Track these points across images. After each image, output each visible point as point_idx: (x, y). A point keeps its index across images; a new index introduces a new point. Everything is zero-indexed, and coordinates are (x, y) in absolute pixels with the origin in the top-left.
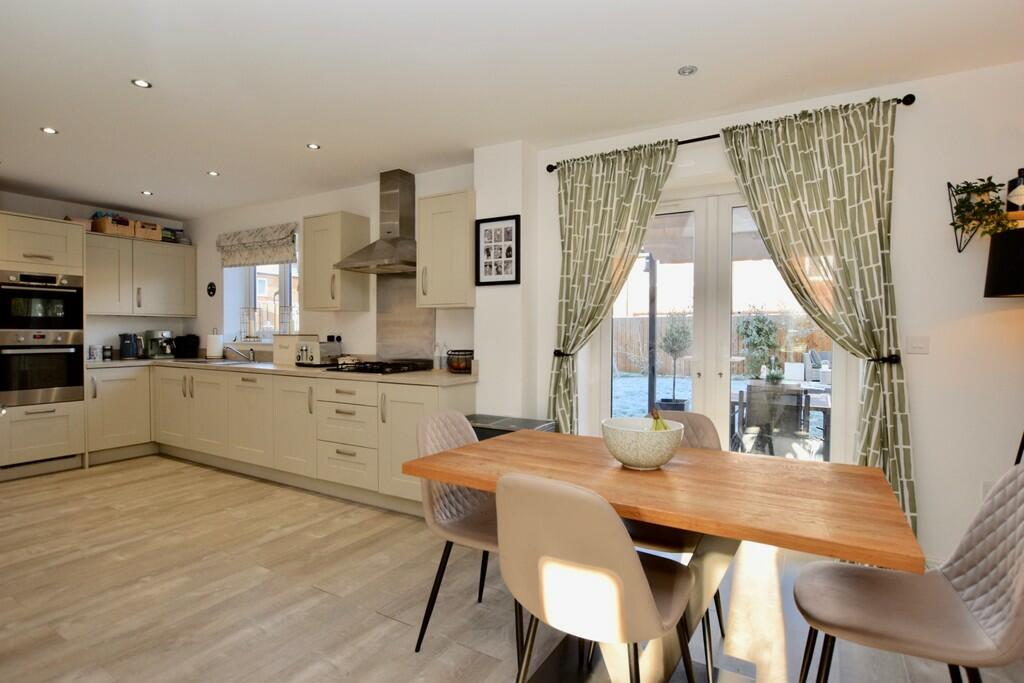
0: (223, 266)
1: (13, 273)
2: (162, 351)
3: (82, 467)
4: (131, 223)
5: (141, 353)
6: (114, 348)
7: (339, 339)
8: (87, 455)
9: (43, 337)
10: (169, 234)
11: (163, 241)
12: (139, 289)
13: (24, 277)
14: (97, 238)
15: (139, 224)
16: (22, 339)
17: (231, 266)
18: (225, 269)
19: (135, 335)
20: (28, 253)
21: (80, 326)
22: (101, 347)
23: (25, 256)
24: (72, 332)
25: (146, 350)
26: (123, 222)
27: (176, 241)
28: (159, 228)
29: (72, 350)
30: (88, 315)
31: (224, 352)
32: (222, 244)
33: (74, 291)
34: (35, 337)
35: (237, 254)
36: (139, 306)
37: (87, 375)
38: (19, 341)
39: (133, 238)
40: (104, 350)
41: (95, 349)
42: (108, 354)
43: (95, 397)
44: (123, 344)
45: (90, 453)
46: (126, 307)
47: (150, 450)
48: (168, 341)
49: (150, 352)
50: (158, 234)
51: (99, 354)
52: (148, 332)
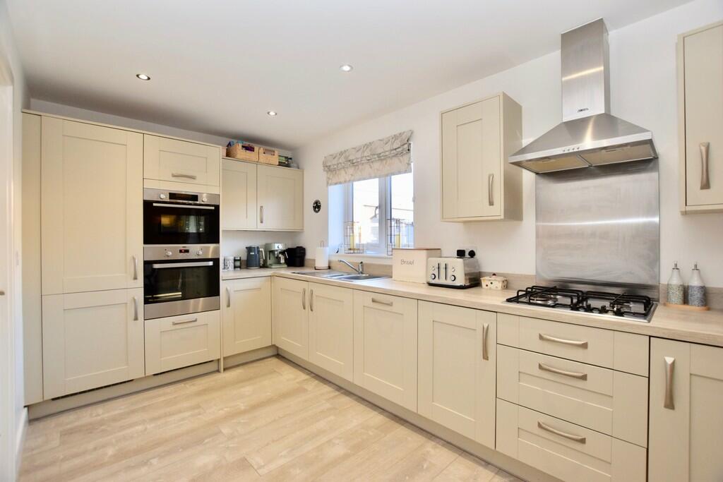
0: (328, 184)
1: (163, 191)
2: (278, 262)
3: (218, 371)
4: (256, 149)
5: (262, 262)
6: (242, 259)
7: (472, 254)
8: (222, 359)
9: (187, 251)
10: (283, 160)
11: (279, 165)
12: (262, 207)
13: (172, 196)
14: (230, 161)
15: (262, 150)
16: (170, 253)
17: (336, 184)
18: (330, 187)
19: (258, 248)
20: (175, 173)
21: (217, 242)
22: (232, 258)
23: (174, 176)
24: (212, 246)
25: (265, 261)
26: (250, 149)
27: (288, 166)
28: (276, 153)
29: (211, 263)
30: (223, 231)
31: (330, 262)
32: (328, 164)
33: (213, 208)
34: (181, 251)
35: (343, 172)
36: (262, 222)
37: (223, 286)
38: (168, 256)
39: (257, 163)
40: (235, 260)
41: (229, 260)
42: (238, 264)
43: (229, 306)
44: (249, 255)
45: (224, 358)
46: (251, 223)
47: (271, 352)
48: (283, 253)
49: (269, 262)
50: (275, 160)
51: (231, 264)
52: (266, 244)
